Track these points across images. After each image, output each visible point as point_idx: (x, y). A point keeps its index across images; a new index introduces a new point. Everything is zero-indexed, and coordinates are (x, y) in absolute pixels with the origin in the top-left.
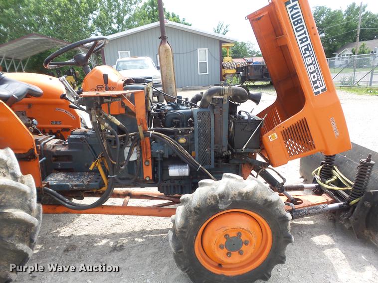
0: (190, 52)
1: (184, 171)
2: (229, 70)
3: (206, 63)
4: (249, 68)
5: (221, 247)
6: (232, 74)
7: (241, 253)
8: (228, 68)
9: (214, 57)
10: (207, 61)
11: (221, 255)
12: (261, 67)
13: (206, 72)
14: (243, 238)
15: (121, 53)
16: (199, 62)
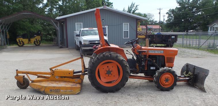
0: (118, 25)
1: (154, 68)
2: (140, 36)
3: (128, 31)
4: (154, 36)
5: (164, 81)
6: (142, 38)
7: (168, 82)
8: (139, 34)
9: (133, 29)
10: (128, 30)
11: (164, 82)
12: (162, 36)
13: (128, 37)
14: (169, 79)
15: (77, 24)
16: (123, 31)
